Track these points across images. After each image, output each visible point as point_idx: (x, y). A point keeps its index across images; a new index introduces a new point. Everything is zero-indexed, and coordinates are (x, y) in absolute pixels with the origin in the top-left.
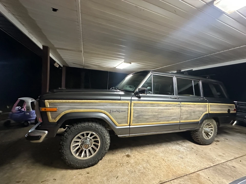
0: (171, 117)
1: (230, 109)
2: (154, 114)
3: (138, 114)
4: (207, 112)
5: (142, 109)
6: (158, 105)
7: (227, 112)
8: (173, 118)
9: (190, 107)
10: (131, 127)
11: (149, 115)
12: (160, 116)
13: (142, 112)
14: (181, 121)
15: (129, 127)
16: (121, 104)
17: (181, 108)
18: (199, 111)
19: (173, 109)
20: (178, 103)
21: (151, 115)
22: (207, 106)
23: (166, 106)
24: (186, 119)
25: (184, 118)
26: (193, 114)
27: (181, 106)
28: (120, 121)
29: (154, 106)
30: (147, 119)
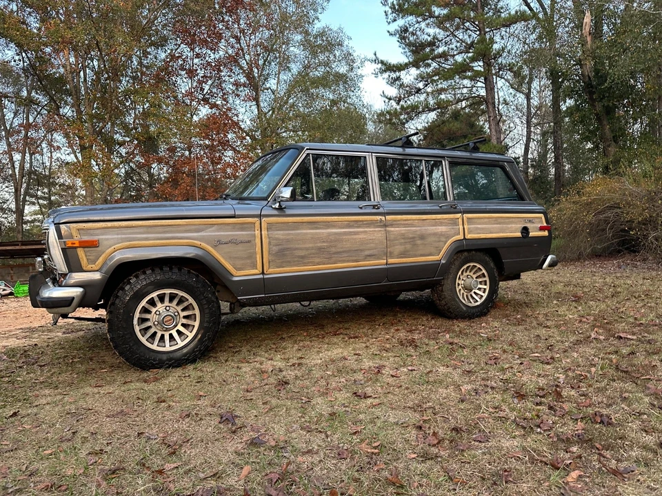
0: (361, 250)
1: (528, 225)
2: (319, 245)
3: (280, 247)
4: (461, 237)
5: (289, 234)
6: (328, 225)
7: (519, 234)
8: (367, 253)
9: (412, 225)
10: (266, 277)
11: (307, 249)
12: (333, 250)
13: (288, 241)
14: (390, 261)
15: (261, 276)
16: (238, 226)
17: (388, 229)
18: (435, 234)
19: (365, 232)
20: (379, 218)
21: (312, 248)
22: (460, 221)
23: (349, 226)
24: (403, 254)
25: (396, 253)
26: (419, 242)
27: (385, 226)
28: (239, 263)
29: (317, 228)
30: (303, 257)
